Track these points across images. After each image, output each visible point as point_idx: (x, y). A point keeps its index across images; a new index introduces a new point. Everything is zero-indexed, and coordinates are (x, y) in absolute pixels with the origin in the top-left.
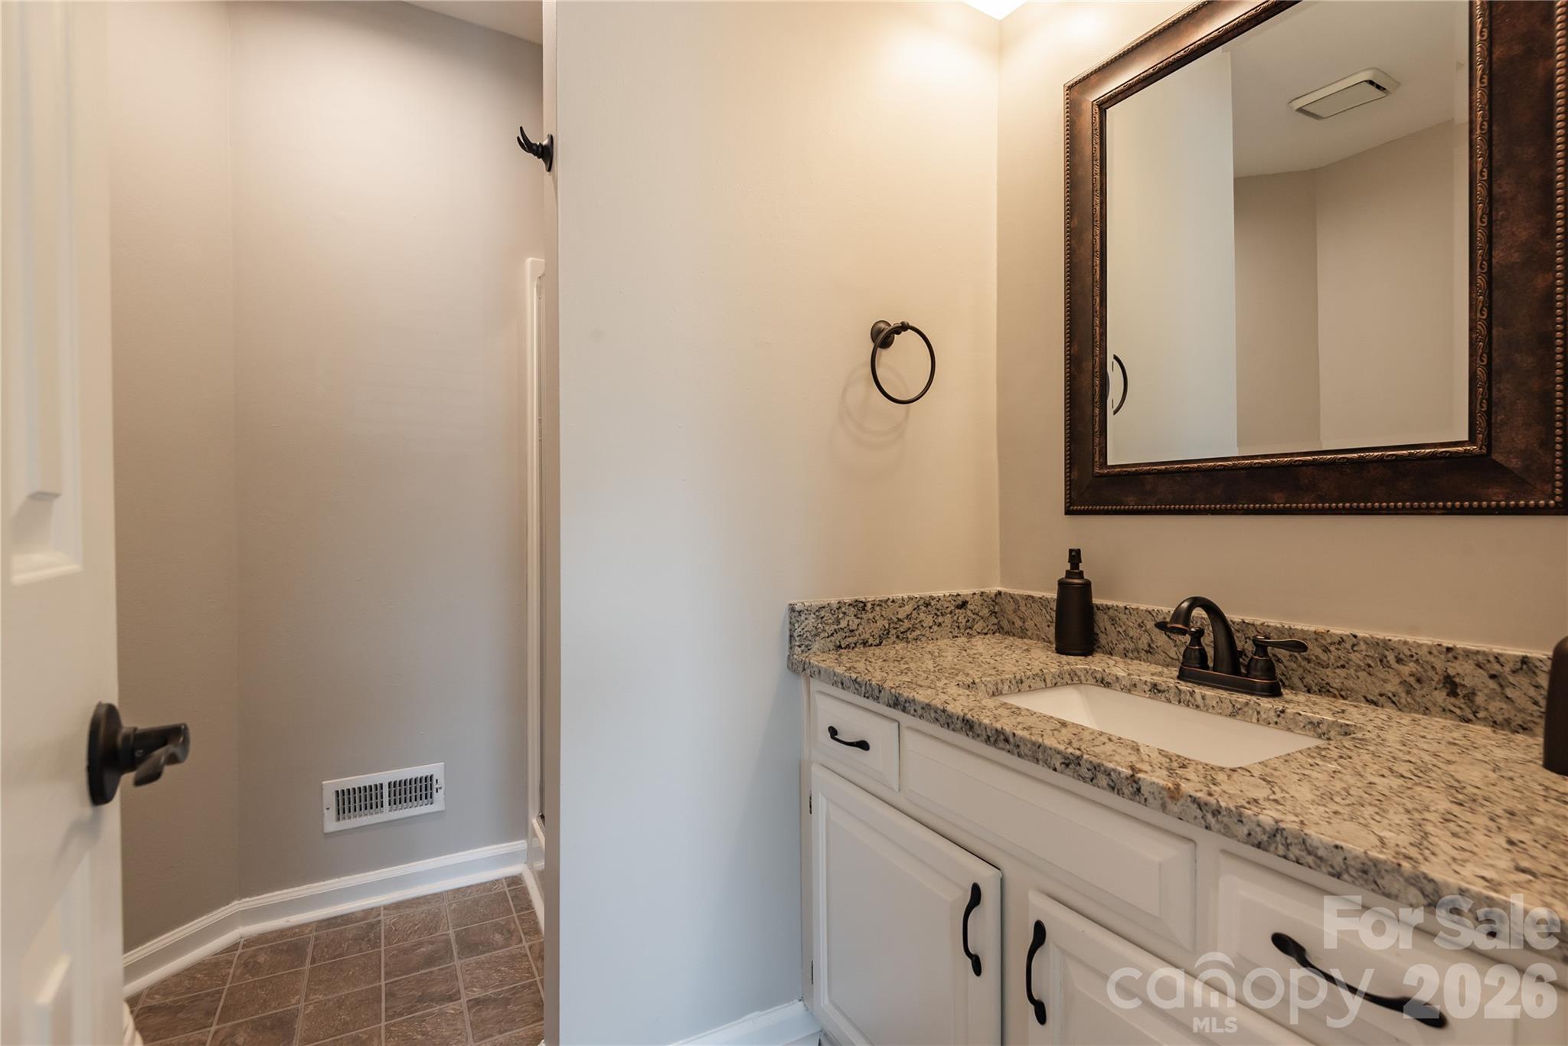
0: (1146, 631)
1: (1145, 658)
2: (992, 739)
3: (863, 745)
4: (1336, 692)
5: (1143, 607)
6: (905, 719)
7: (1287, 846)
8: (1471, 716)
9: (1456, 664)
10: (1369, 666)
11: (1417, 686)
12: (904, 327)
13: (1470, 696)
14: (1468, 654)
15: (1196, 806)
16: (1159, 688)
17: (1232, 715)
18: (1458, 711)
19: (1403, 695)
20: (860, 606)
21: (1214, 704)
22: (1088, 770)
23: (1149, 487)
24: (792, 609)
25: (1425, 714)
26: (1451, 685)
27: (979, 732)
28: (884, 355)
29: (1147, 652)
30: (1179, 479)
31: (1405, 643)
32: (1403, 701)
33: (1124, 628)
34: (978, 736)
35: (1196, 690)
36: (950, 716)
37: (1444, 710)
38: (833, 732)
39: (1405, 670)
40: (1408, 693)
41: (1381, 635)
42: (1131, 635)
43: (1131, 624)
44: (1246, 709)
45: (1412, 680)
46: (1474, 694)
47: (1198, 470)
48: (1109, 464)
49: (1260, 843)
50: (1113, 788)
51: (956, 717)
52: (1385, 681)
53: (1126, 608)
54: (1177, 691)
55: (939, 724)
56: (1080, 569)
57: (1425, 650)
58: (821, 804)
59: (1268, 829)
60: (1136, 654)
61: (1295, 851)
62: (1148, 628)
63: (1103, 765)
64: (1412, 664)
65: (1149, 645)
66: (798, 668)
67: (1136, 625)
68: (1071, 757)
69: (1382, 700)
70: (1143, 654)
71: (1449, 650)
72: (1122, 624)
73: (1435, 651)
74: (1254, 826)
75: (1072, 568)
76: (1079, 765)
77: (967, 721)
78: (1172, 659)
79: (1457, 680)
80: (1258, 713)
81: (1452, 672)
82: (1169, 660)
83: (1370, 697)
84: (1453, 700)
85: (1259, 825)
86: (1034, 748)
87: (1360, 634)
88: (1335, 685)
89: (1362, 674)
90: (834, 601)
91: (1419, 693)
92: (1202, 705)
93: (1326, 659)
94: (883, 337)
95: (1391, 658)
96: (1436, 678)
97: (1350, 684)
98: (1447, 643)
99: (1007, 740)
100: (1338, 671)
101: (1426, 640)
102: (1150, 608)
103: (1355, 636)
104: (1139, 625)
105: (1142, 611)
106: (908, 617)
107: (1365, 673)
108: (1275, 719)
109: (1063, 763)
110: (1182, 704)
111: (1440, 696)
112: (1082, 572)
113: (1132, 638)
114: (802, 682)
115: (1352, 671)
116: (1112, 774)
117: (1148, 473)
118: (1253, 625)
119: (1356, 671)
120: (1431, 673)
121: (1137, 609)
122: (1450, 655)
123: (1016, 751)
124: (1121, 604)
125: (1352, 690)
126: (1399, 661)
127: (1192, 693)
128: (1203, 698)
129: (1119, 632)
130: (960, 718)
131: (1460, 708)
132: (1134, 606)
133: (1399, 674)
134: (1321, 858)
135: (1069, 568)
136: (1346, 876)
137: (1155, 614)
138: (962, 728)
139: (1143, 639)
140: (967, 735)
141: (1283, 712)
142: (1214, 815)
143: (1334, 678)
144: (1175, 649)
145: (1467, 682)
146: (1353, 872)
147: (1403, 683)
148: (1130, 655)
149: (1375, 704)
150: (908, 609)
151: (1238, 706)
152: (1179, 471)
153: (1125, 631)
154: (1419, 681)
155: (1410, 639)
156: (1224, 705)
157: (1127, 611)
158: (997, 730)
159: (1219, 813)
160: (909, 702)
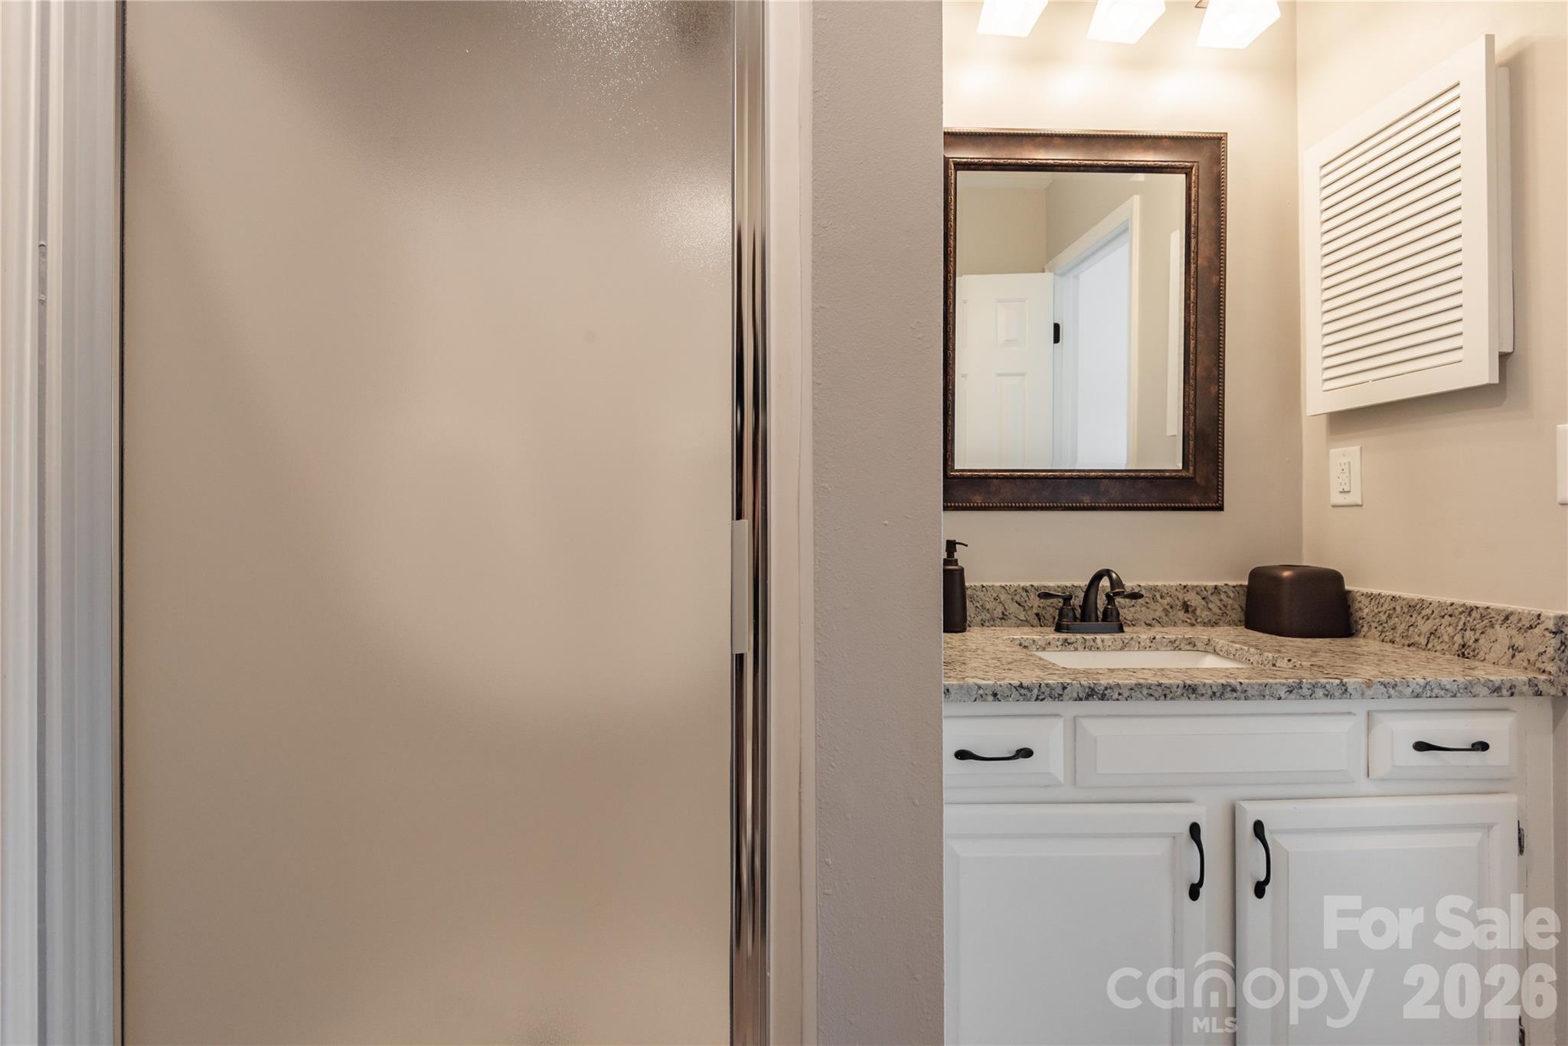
0: (1000, 602)
1: (1000, 624)
2: (1218, 694)
3: (1026, 753)
4: (1130, 623)
5: (998, 584)
7: (1432, 690)
8: (1195, 622)
9: (1188, 594)
10: (1147, 603)
11: (1170, 610)
13: (1194, 612)
14: (1194, 587)
15: (1383, 686)
16: (1069, 641)
17: (1122, 649)
18: (1188, 620)
19: (1164, 617)
21: (1110, 644)
22: (1309, 689)
23: (994, 488)
25: (1174, 626)
26: (1186, 607)
27: (1204, 692)
29: (1001, 619)
30: (1019, 483)
31: (1165, 586)
32: (1164, 621)
33: (981, 603)
34: (1202, 695)
35: (1097, 637)
36: (1168, 687)
37: (1183, 622)
39: (1165, 602)
40: (1166, 615)
41: (1151, 583)
42: (987, 608)
43: (988, 599)
44: (1131, 642)
45: (1168, 607)
46: (1196, 610)
47: (1036, 478)
48: (956, 468)
49: (1418, 694)
50: (1327, 696)
51: (1175, 687)
52: (1155, 611)
53: (983, 586)
54: (1083, 640)
55: (1153, 698)
56: (955, 557)
57: (1174, 589)
59: (1422, 684)
60: (992, 623)
61: (1436, 691)
62: (1002, 599)
63: (1319, 682)
64: (1168, 598)
65: (1003, 614)
67: (992, 599)
68: (1294, 684)
69: (1154, 622)
70: (998, 622)
71: (1185, 587)
72: (979, 600)
73: (1179, 589)
74: (1415, 685)
75: (948, 557)
76: (1301, 688)
77: (1190, 686)
78: (1022, 620)
79: (1188, 603)
80: (1139, 643)
81: (1186, 599)
82: (1019, 621)
83: (1147, 622)
84: (1187, 615)
85: (1418, 684)
86: (1261, 688)
87: (1143, 584)
88: (1129, 619)
89: (1143, 609)
91: (1172, 614)
92: (1101, 647)
93: (1123, 602)
95: (1158, 597)
96: (1179, 604)
97: (1137, 616)
98: (1184, 584)
99: (1234, 690)
100: (1130, 609)
101: (1173, 583)
102: (1003, 584)
103: (1140, 586)
104: (995, 599)
105: (997, 587)
107: (1145, 608)
108: (1150, 645)
109: (1288, 691)
110: (1087, 649)
111: (1181, 614)
112: (956, 560)
113: (988, 610)
115: (1138, 608)
116: (1327, 686)
117: (996, 477)
118: (1080, 587)
119: (1141, 607)
120: (1177, 602)
121: (993, 586)
122: (1186, 590)
123: (1243, 696)
124: (978, 584)
125: (1138, 620)
126: (1162, 597)
127: (1094, 640)
128: (1103, 641)
129: (977, 607)
130: (1181, 686)
131: (1190, 619)
132: (990, 584)
133: (1162, 605)
134: (1447, 690)
135: (946, 557)
136: (1458, 695)
137: (1007, 588)
138: (1182, 695)
139: (998, 609)
140: (1189, 698)
141: (1154, 638)
142: (1393, 688)
143: (1128, 614)
144: (1024, 613)
145: (1193, 604)
146: (1461, 691)
147: (1164, 610)
148: (987, 624)
149: (1150, 625)
151: (1126, 641)
152: (1021, 477)
153: (982, 606)
154: (1172, 607)
155: (1167, 584)
156: (1117, 643)
157: (984, 589)
158: (1223, 685)
159: (1396, 685)
160: (1110, 688)
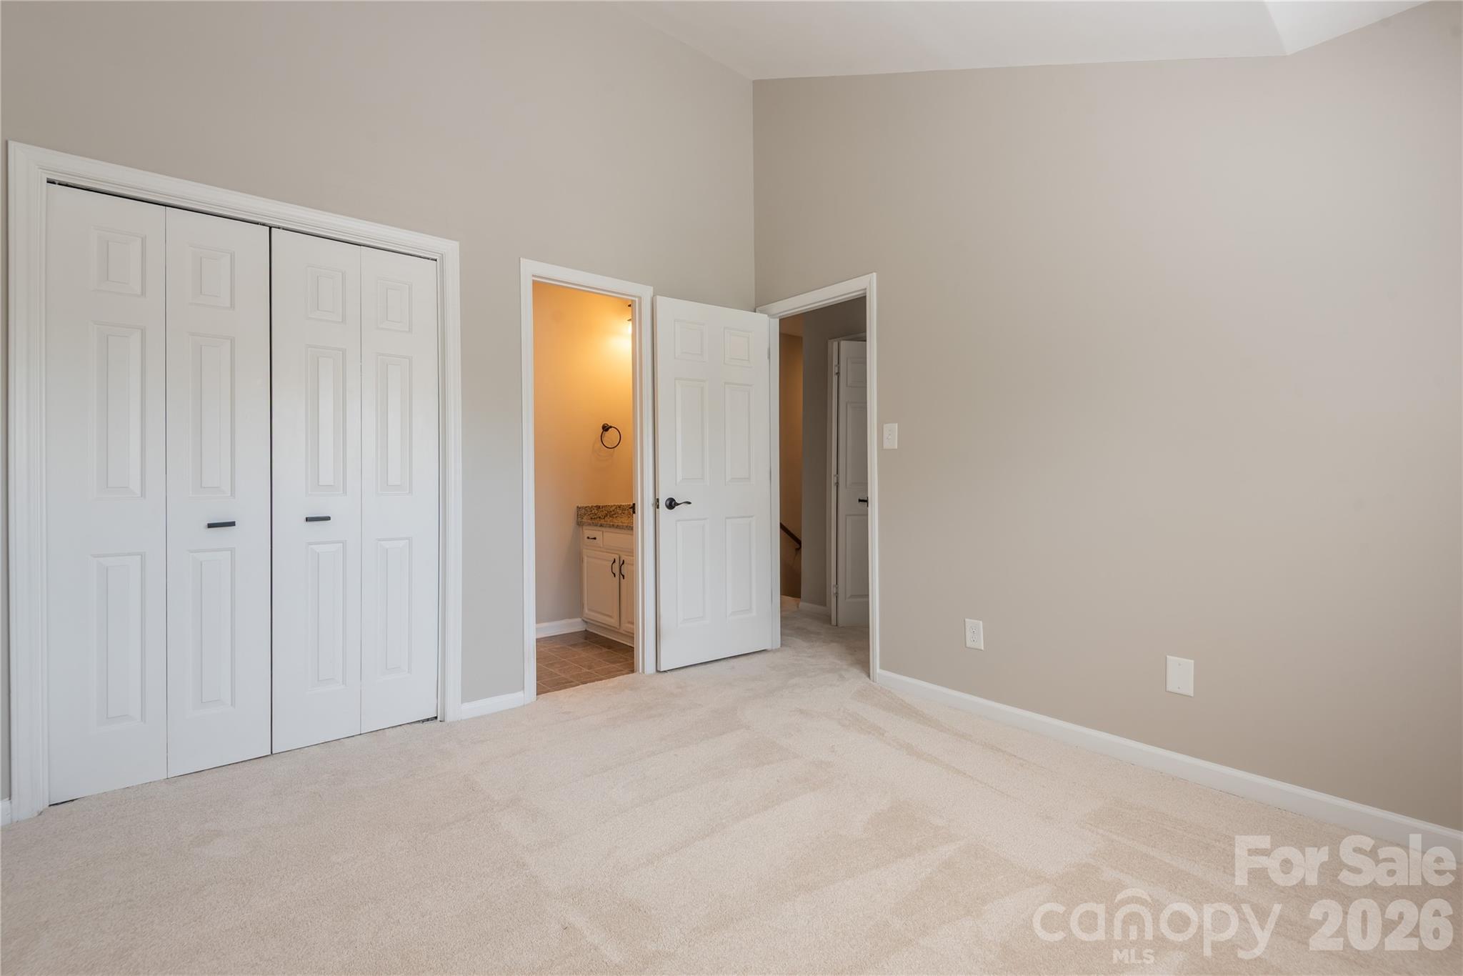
3: (595, 538)
6: (603, 529)
12: (611, 427)
20: (598, 507)
24: (578, 507)
28: (607, 434)
38: (588, 538)
58: (585, 559)
66: (580, 524)
90: (590, 505)
94: (606, 428)
106: (614, 511)
114: (581, 529)
150: (613, 508)
